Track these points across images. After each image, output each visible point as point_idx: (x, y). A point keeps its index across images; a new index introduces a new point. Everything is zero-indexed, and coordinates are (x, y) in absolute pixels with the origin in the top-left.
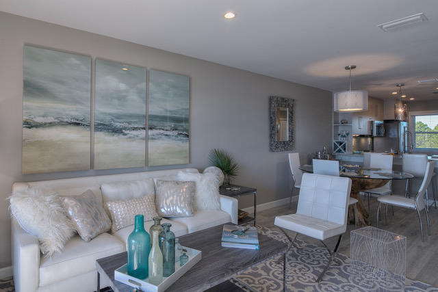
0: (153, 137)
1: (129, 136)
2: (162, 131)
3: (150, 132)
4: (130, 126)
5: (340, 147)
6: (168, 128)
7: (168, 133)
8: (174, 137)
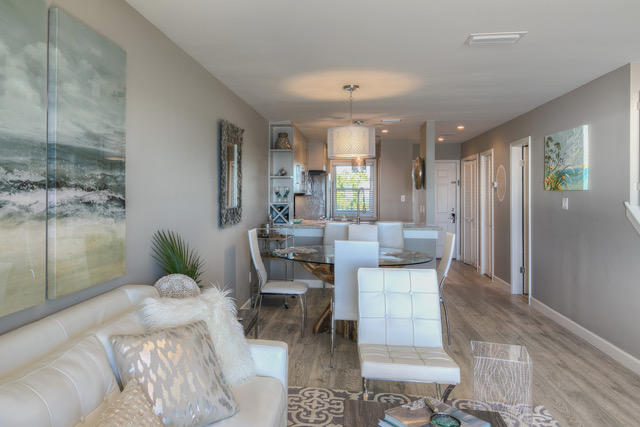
0: (62, 209)
1: (9, 208)
2: (80, 193)
3: (56, 196)
4: (11, 177)
5: (280, 214)
6: (91, 183)
7: (93, 197)
8: (101, 209)
